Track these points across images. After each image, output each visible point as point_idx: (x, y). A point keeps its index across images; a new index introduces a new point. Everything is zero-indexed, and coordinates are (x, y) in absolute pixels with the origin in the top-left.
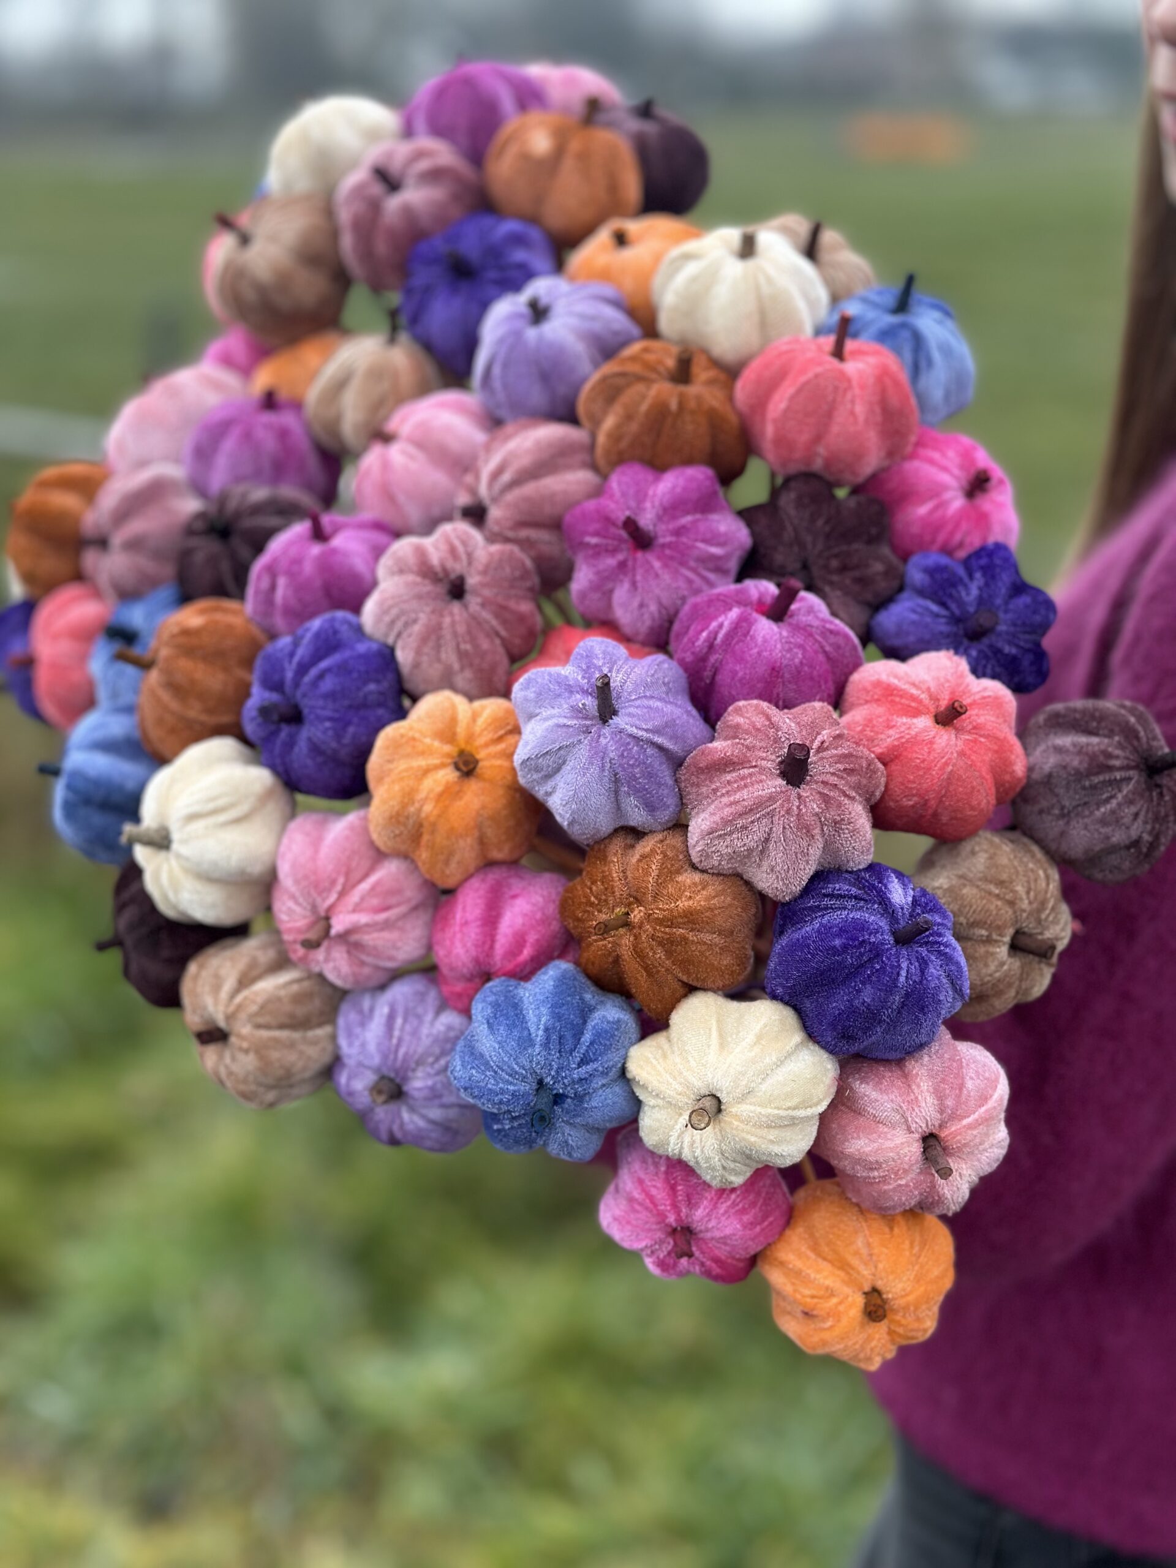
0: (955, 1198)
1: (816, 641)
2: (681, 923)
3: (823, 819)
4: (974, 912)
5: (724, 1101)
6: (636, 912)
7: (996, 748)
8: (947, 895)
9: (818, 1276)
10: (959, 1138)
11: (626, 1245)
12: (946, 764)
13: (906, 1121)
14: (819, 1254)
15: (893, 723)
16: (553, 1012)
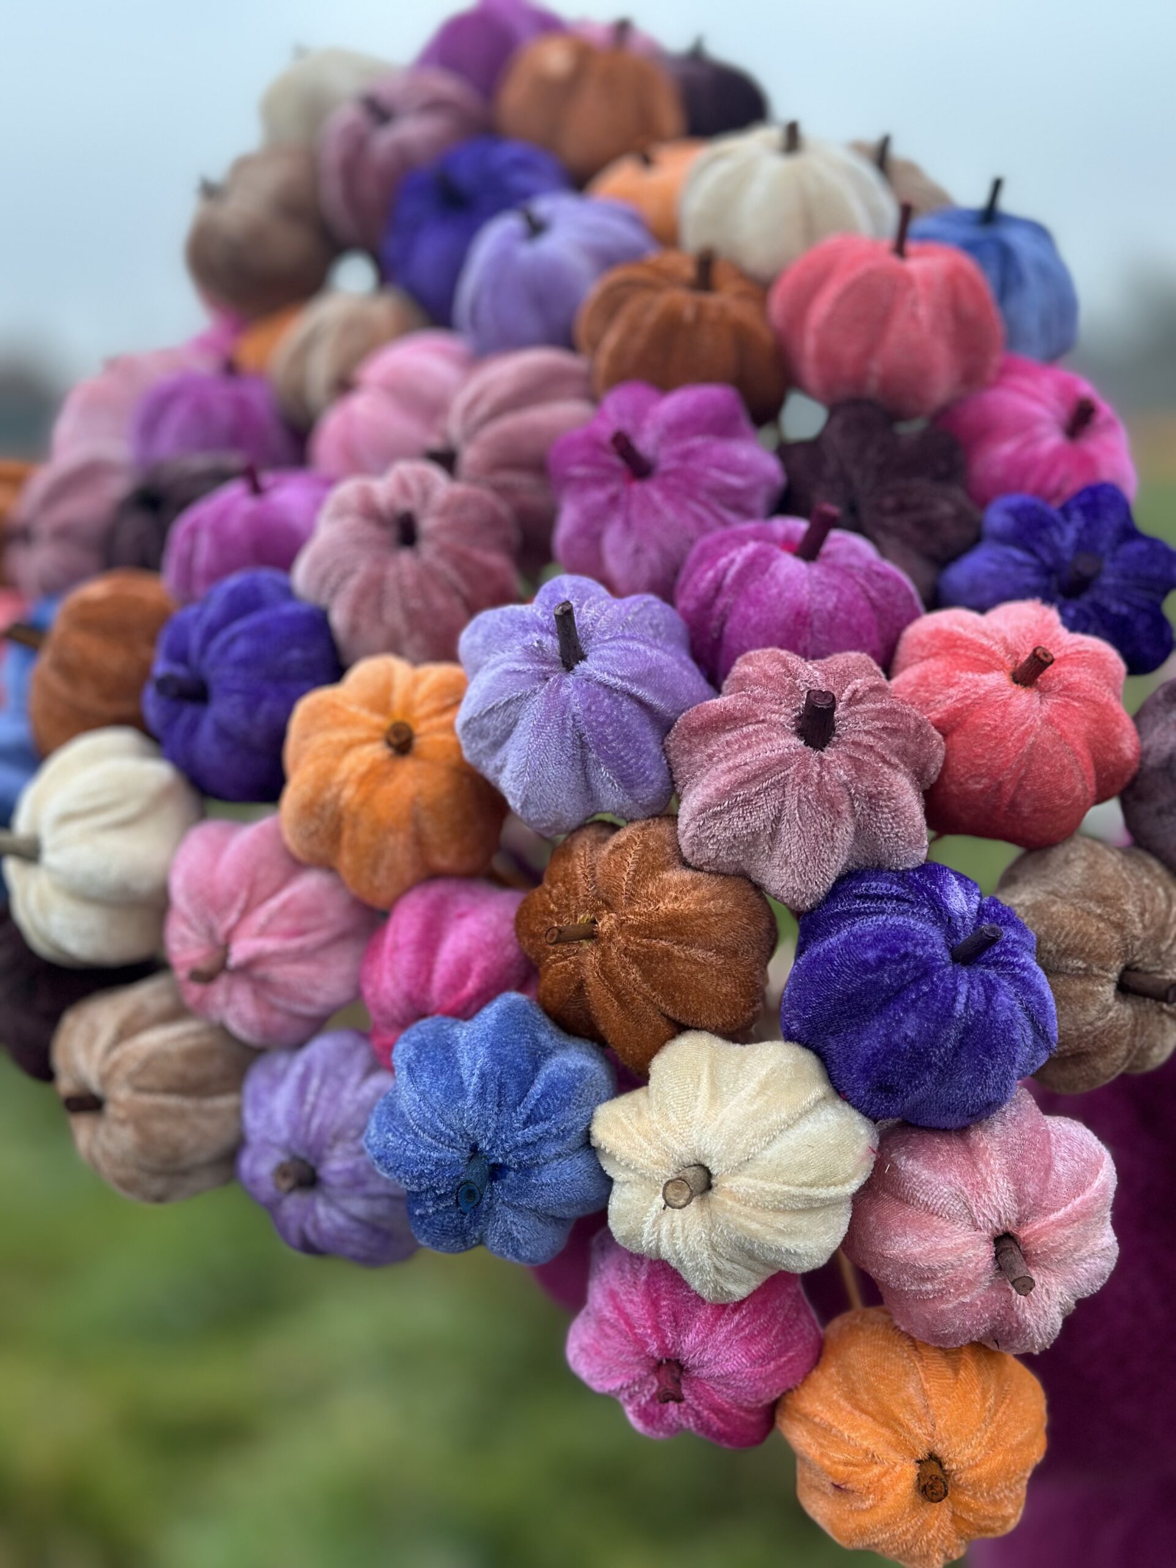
0: (1041, 1325)
1: (857, 583)
2: (663, 933)
3: (853, 791)
4: (1067, 935)
5: (714, 1172)
6: (605, 919)
7: (1094, 715)
8: (1031, 913)
9: (853, 1435)
10: (1044, 1239)
11: (596, 1385)
12: (1026, 733)
13: (970, 1212)
14: (857, 1406)
15: (956, 680)
16: (492, 1053)
